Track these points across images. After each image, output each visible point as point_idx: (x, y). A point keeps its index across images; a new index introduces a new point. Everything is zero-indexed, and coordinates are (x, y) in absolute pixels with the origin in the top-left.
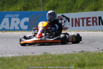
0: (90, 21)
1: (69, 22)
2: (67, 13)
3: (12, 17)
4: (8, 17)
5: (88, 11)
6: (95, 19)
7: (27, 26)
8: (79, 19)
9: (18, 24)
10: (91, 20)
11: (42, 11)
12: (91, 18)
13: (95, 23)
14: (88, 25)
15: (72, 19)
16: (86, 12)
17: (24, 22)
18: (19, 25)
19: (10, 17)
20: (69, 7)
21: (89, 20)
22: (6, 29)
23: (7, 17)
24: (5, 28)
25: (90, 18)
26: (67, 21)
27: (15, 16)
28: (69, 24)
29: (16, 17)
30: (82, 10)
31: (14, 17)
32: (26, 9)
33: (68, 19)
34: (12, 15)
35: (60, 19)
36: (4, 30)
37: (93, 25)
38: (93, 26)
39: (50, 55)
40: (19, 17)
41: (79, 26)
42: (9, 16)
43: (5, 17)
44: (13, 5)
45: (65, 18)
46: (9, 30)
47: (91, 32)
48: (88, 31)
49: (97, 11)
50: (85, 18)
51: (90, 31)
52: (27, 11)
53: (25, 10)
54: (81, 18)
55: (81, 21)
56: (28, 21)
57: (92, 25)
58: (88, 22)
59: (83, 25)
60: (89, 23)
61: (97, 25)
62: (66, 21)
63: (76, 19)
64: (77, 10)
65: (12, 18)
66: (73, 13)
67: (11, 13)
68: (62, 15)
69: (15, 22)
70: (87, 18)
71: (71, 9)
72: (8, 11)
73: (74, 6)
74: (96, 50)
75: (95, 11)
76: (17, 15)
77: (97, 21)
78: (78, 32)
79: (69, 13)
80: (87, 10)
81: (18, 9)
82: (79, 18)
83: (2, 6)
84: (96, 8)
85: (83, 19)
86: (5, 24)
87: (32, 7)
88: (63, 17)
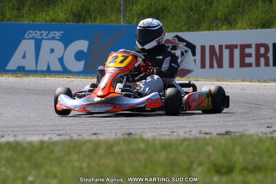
0: (250, 55)
1: (194, 54)
2: (189, 30)
3: (43, 39)
4: (33, 38)
5: (245, 29)
6: (262, 50)
7: (82, 63)
8: (221, 47)
9: (60, 56)
10: (252, 51)
11: (122, 24)
12: (254, 47)
13: (262, 60)
14: (243, 64)
15: (203, 48)
16: (240, 29)
17: (75, 51)
18: (61, 60)
19: (38, 37)
20: (195, 16)
21: (247, 51)
22: (26, 69)
23: (30, 39)
24: (24, 67)
25: (249, 46)
26: (190, 52)
27: (51, 35)
28: (195, 60)
29: (53, 38)
30: (231, 25)
31: (48, 39)
32: (80, 17)
33: (192, 47)
34: (44, 32)
35: (170, 45)
36: (21, 71)
37: (258, 64)
38: (258, 68)
39: (142, 140)
40: (61, 39)
41: (220, 65)
42: (37, 34)
43: (26, 37)
44: (45, 7)
45: (185, 44)
46: (35, 72)
47: (251, 82)
48: (243, 81)
49: (269, 27)
50: (236, 46)
51: (248, 81)
52: (84, 22)
53: (78, 21)
54: (227, 47)
55: (226, 53)
56: (85, 50)
57: (254, 64)
58: (243, 55)
59: (231, 65)
60: (248, 60)
61: (267, 64)
62: (186, 52)
63: (212, 48)
64: (217, 24)
65: (43, 42)
67: (40, 28)
68: (177, 36)
69: (52, 51)
70: (243, 47)
71: (200, 22)
72: (33, 21)
73: (209, 14)
74: (264, 130)
75: (265, 28)
76: (58, 34)
77: (268, 55)
78: (218, 81)
79: (193, 31)
80: (242, 26)
82: (221, 44)
83: (18, 9)
84: (268, 21)
85: (231, 48)
86: (24, 57)
87: (99, 12)
88: (179, 41)
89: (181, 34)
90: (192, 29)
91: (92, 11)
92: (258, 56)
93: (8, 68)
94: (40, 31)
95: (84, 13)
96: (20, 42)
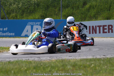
0: (106, 29)
1: (87, 29)
3: (34, 25)
4: (30, 25)
5: (101, 20)
6: (110, 27)
8: (96, 26)
10: (107, 27)
11: (61, 19)
13: (110, 31)
14: (104, 32)
15: (90, 27)
19: (32, 24)
21: (105, 27)
24: (27, 35)
25: (106, 26)
26: (85, 29)
27: (37, 23)
28: (87, 31)
29: (37, 25)
31: (36, 25)
33: (86, 27)
37: (109, 32)
40: (40, 25)
41: (96, 33)
43: (28, 24)
45: (83, 26)
50: (101, 26)
54: (98, 26)
55: (98, 28)
57: (107, 32)
58: (104, 29)
59: (100, 32)
60: (105, 31)
62: (84, 28)
63: (93, 27)
65: (34, 26)
66: (87, 21)
68: (80, 23)
69: (37, 29)
70: (104, 26)
71: (85, 18)
73: (88, 15)
76: (39, 23)
77: (113, 29)
81: (36, 18)
84: (109, 17)
85: (99, 27)
86: (27, 31)
87: (50, 15)
88: (81, 25)
89: (82, 22)
90: (82, 20)
91: (47, 15)
92: (109, 29)
93: (22, 35)
94: (33, 22)
95: (45, 16)
96: (26, 26)
